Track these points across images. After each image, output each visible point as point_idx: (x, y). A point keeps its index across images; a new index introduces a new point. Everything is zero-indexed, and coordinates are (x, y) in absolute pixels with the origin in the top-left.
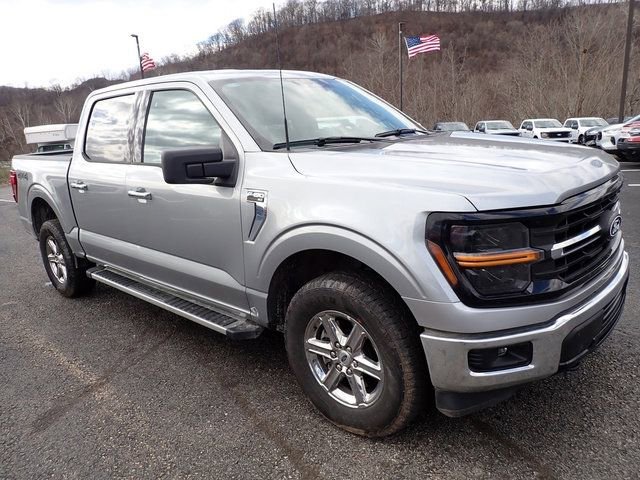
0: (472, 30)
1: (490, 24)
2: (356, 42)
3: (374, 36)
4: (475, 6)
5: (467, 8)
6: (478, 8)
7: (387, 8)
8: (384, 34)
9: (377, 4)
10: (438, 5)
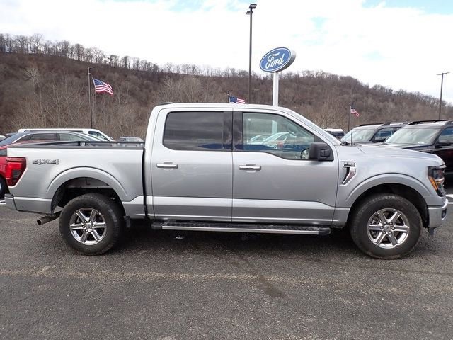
0: (105, 77)
1: (117, 75)
2: (12, 71)
3: (28, 70)
4: (105, 61)
5: (100, 62)
6: (108, 63)
7: (38, 50)
8: (37, 69)
9: (29, 46)
10: (79, 56)
